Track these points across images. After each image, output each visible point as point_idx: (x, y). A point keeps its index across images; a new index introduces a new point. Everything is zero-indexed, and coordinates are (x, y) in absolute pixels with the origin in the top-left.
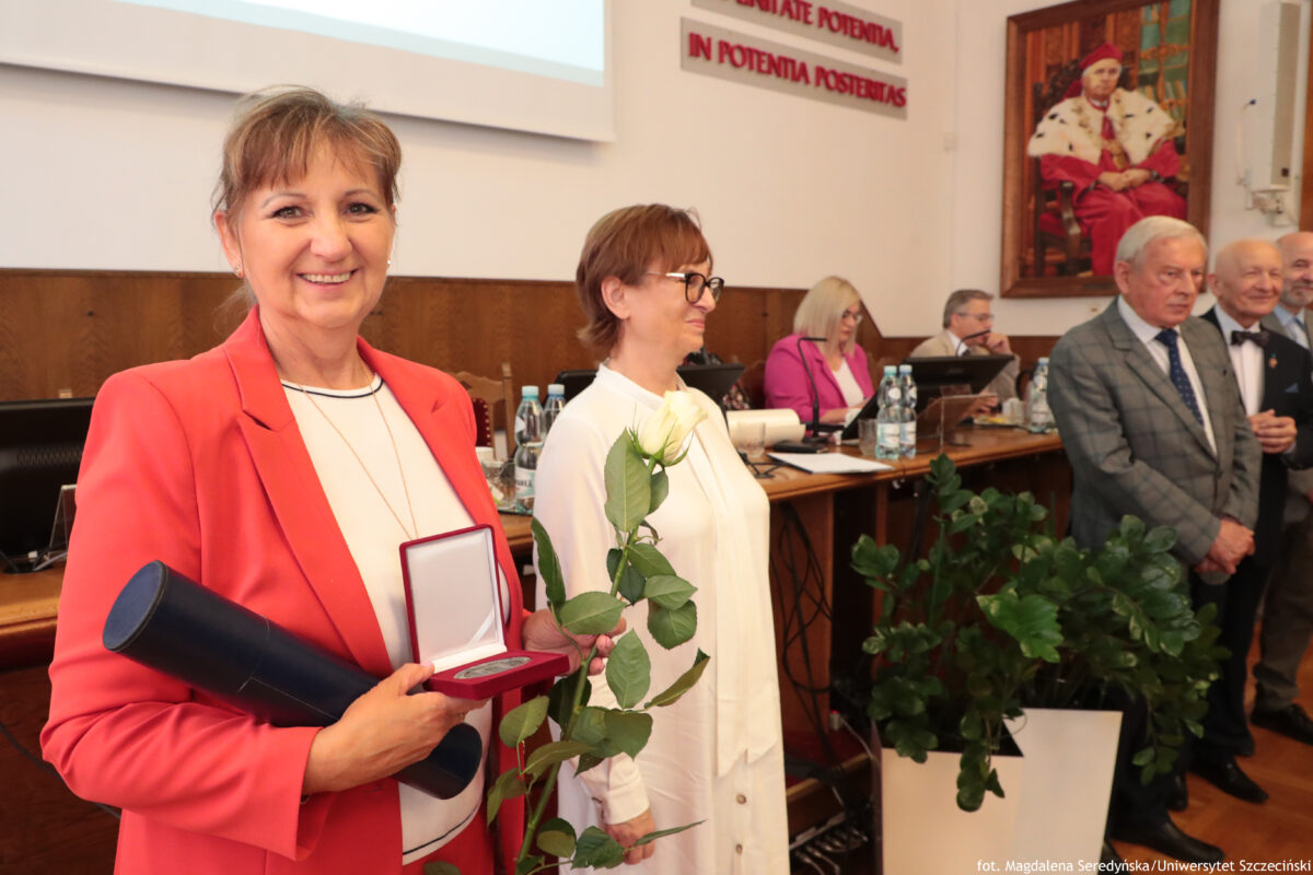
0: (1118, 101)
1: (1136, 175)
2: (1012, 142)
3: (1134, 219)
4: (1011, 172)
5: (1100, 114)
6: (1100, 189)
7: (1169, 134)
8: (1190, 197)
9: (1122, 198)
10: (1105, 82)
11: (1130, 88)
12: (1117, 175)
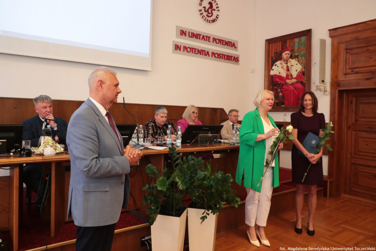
0: (290, 62)
1: (294, 80)
4: (266, 79)
5: (286, 65)
6: (286, 84)
7: (301, 70)
8: (306, 87)
9: (291, 86)
10: (287, 57)
11: (292, 59)
12: (290, 80)
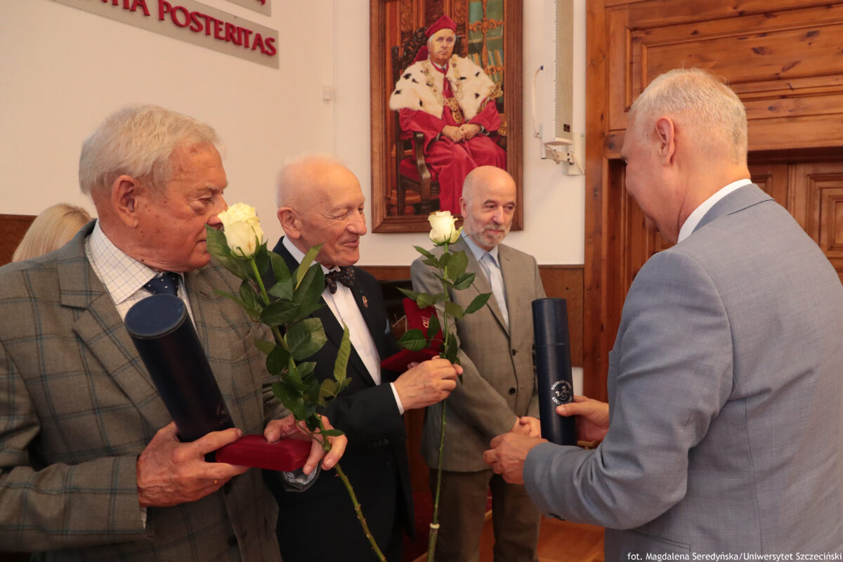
0: (454, 65)
1: (470, 129)
2: (377, 97)
3: (470, 168)
4: (375, 124)
5: (442, 75)
6: (443, 140)
7: (491, 95)
8: (508, 149)
9: (459, 147)
10: (445, 48)
11: (462, 55)
12: (456, 128)
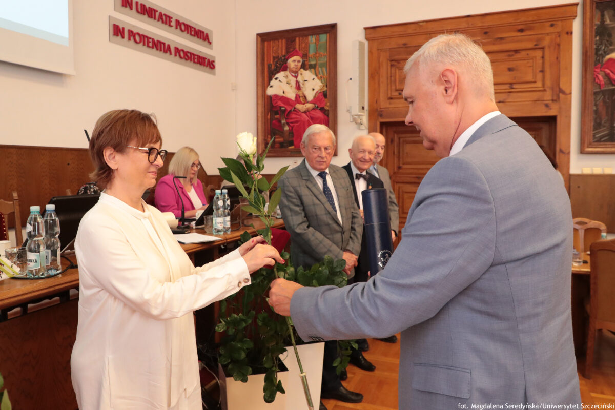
0: (301, 74)
1: (309, 106)
2: (260, 88)
3: (309, 125)
4: (260, 102)
5: (295, 79)
6: (295, 111)
7: (321, 89)
8: (330, 116)
9: (303, 114)
10: (296, 66)
11: (306, 69)
12: (302, 105)
